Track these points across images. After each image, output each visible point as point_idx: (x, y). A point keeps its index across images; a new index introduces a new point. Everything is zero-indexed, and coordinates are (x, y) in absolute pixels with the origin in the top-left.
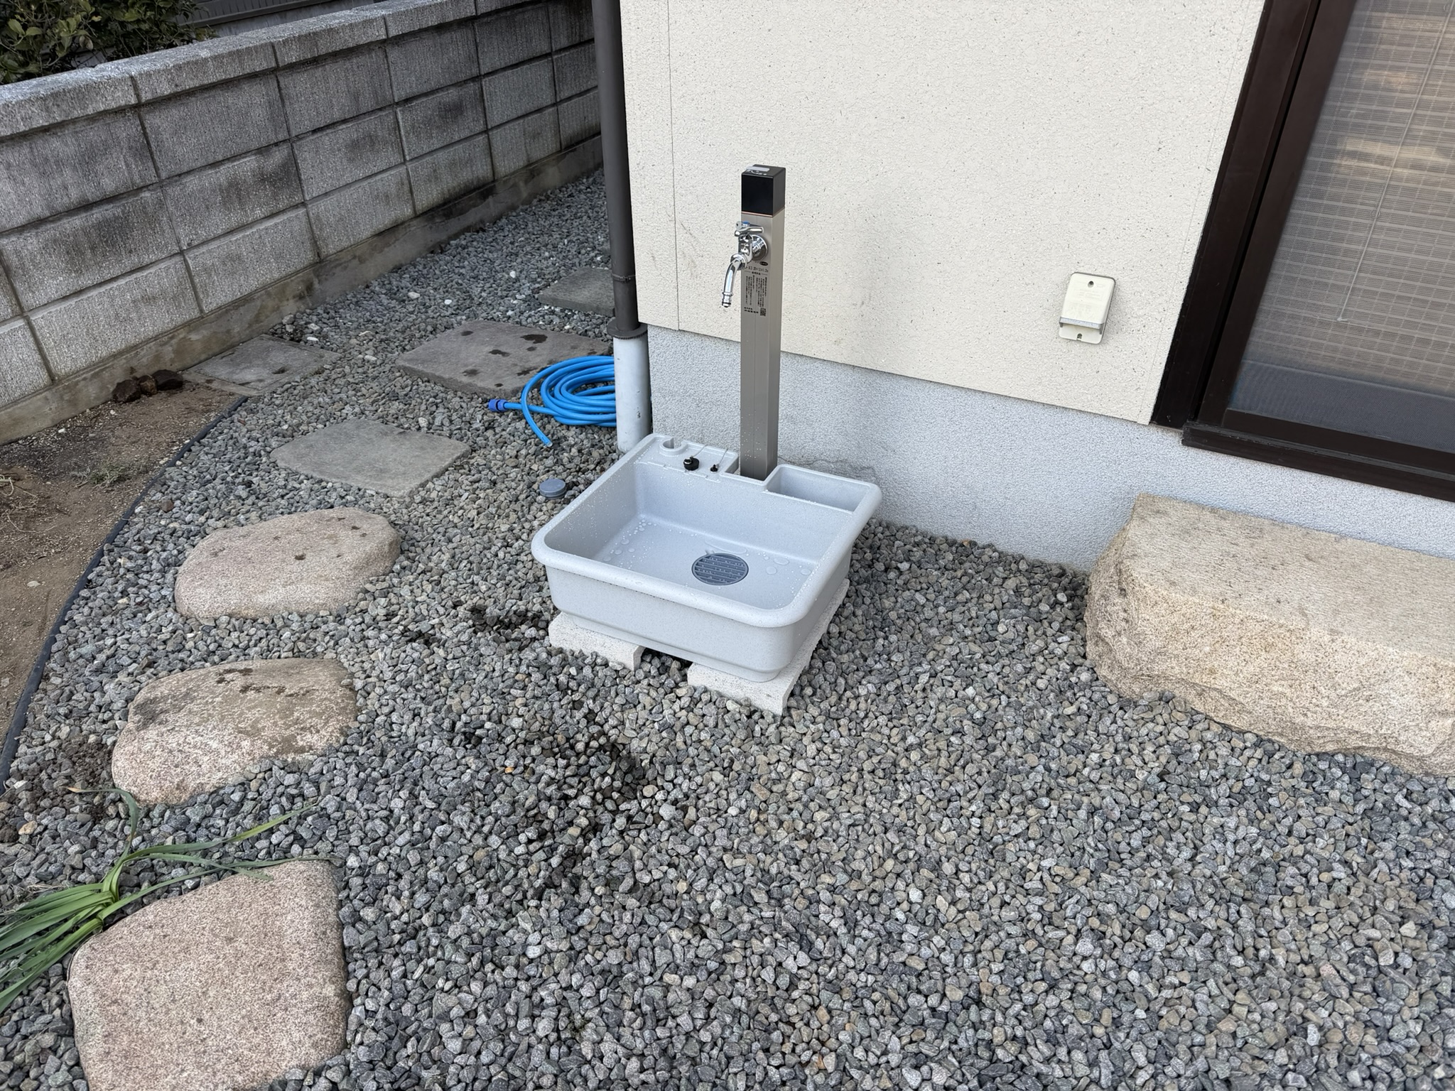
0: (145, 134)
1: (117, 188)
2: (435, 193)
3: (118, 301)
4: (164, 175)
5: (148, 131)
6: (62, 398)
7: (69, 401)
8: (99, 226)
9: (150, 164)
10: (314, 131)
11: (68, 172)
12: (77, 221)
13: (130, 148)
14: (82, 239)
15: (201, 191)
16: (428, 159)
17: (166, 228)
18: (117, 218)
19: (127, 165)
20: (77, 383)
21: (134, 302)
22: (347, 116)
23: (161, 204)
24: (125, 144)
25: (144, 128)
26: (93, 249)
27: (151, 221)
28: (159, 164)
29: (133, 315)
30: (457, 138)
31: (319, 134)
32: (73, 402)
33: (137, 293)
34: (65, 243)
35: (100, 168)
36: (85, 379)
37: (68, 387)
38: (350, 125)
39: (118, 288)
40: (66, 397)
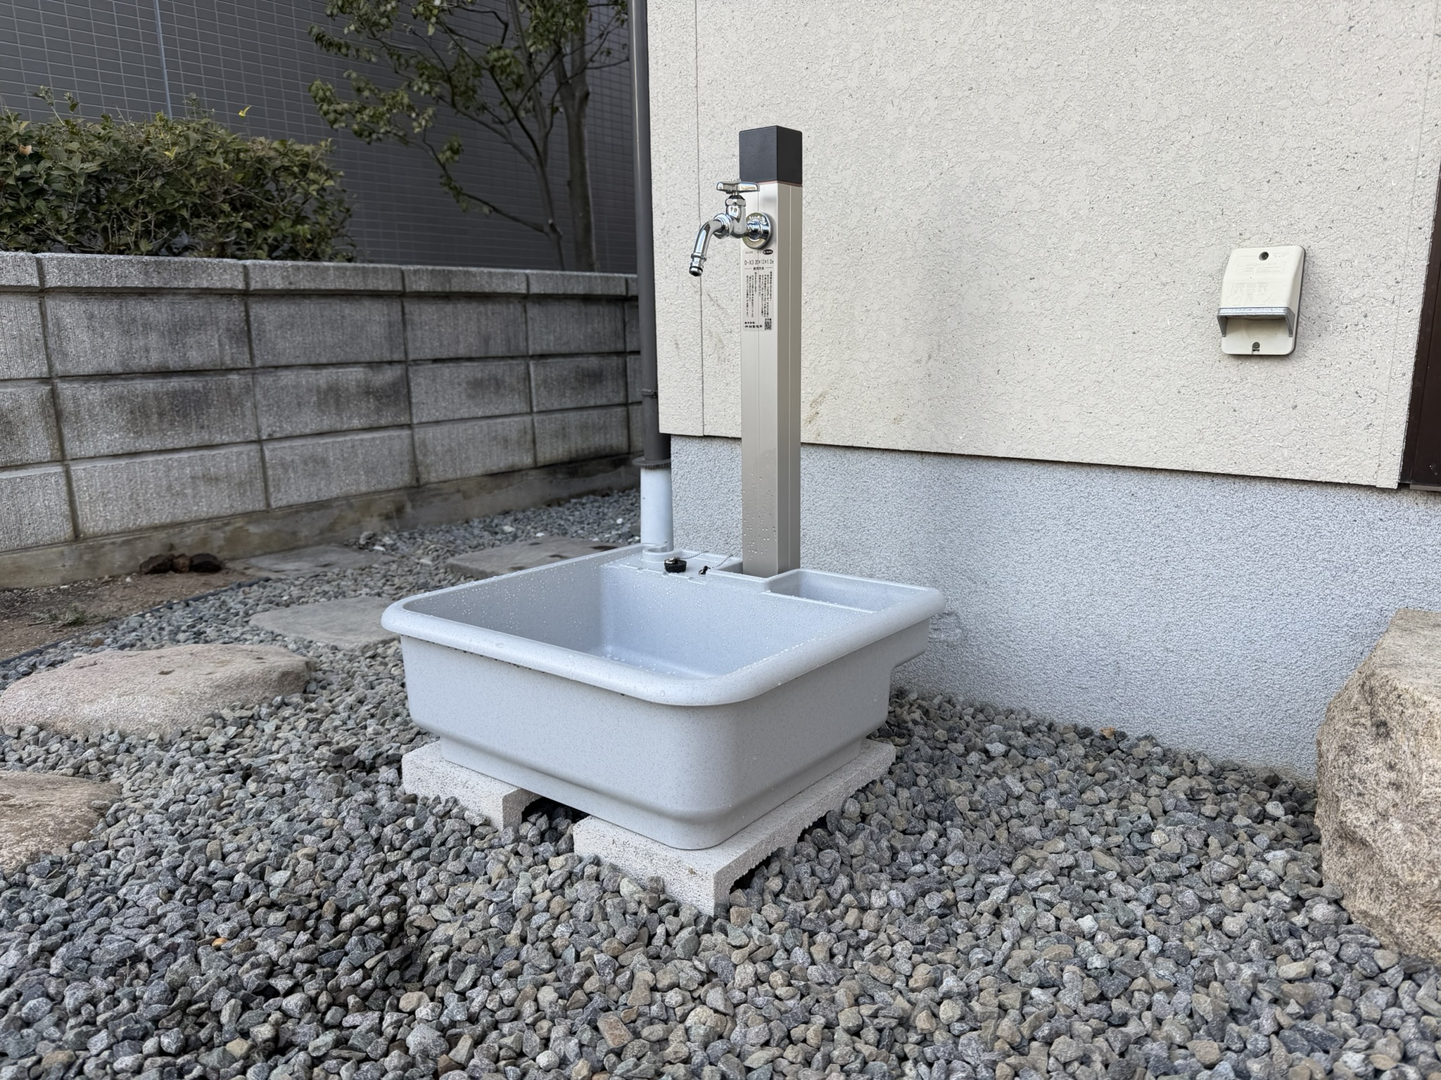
0: (248, 321)
1: (203, 363)
2: (561, 450)
3: (175, 473)
4: (258, 363)
5: (252, 319)
6: (80, 557)
7: (88, 563)
8: (174, 394)
9: (246, 349)
10: (435, 361)
11: (153, 338)
12: (151, 385)
13: (228, 330)
14: (152, 403)
15: (294, 387)
16: (558, 416)
17: (248, 413)
18: (198, 391)
19: (220, 345)
20: (103, 546)
21: (193, 478)
22: (473, 355)
23: (248, 390)
24: (223, 325)
25: (247, 315)
26: (161, 415)
27: (233, 402)
28: (256, 352)
29: (189, 491)
30: (592, 403)
31: (439, 365)
32: (92, 565)
33: (199, 470)
34: (131, 402)
35: (190, 341)
36: (113, 543)
37: (91, 547)
38: (476, 364)
39: (179, 461)
40: (86, 557)
